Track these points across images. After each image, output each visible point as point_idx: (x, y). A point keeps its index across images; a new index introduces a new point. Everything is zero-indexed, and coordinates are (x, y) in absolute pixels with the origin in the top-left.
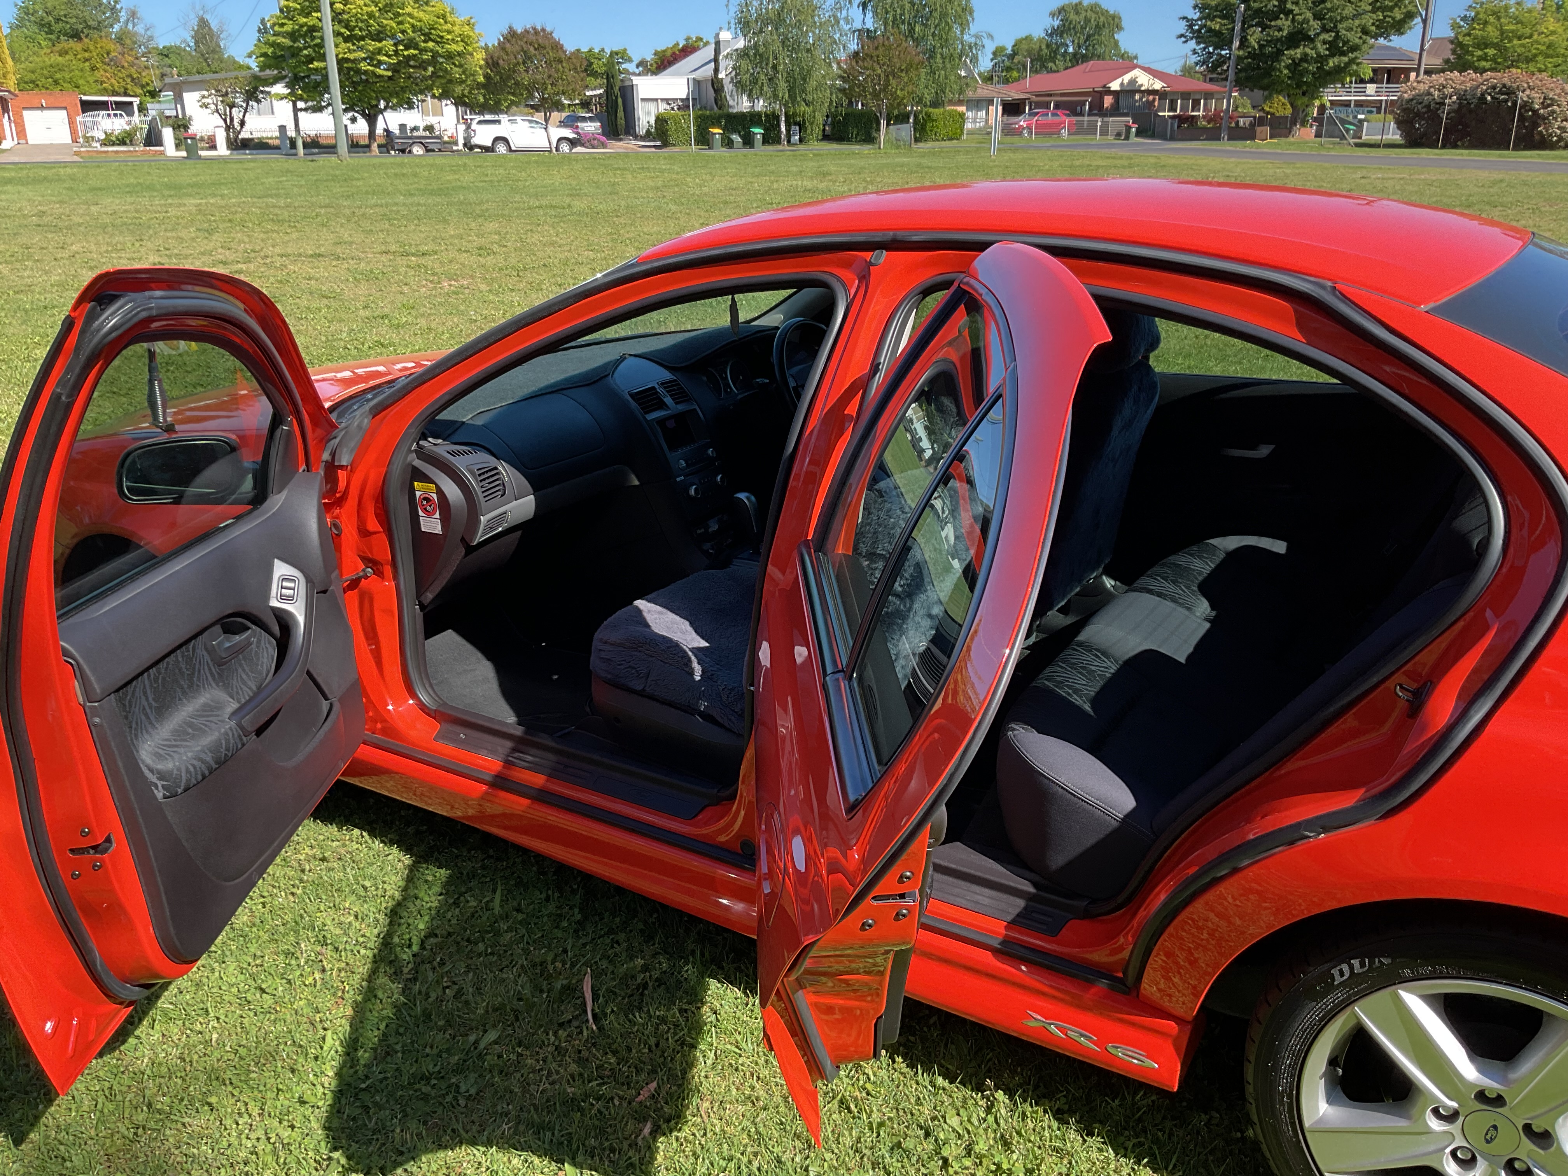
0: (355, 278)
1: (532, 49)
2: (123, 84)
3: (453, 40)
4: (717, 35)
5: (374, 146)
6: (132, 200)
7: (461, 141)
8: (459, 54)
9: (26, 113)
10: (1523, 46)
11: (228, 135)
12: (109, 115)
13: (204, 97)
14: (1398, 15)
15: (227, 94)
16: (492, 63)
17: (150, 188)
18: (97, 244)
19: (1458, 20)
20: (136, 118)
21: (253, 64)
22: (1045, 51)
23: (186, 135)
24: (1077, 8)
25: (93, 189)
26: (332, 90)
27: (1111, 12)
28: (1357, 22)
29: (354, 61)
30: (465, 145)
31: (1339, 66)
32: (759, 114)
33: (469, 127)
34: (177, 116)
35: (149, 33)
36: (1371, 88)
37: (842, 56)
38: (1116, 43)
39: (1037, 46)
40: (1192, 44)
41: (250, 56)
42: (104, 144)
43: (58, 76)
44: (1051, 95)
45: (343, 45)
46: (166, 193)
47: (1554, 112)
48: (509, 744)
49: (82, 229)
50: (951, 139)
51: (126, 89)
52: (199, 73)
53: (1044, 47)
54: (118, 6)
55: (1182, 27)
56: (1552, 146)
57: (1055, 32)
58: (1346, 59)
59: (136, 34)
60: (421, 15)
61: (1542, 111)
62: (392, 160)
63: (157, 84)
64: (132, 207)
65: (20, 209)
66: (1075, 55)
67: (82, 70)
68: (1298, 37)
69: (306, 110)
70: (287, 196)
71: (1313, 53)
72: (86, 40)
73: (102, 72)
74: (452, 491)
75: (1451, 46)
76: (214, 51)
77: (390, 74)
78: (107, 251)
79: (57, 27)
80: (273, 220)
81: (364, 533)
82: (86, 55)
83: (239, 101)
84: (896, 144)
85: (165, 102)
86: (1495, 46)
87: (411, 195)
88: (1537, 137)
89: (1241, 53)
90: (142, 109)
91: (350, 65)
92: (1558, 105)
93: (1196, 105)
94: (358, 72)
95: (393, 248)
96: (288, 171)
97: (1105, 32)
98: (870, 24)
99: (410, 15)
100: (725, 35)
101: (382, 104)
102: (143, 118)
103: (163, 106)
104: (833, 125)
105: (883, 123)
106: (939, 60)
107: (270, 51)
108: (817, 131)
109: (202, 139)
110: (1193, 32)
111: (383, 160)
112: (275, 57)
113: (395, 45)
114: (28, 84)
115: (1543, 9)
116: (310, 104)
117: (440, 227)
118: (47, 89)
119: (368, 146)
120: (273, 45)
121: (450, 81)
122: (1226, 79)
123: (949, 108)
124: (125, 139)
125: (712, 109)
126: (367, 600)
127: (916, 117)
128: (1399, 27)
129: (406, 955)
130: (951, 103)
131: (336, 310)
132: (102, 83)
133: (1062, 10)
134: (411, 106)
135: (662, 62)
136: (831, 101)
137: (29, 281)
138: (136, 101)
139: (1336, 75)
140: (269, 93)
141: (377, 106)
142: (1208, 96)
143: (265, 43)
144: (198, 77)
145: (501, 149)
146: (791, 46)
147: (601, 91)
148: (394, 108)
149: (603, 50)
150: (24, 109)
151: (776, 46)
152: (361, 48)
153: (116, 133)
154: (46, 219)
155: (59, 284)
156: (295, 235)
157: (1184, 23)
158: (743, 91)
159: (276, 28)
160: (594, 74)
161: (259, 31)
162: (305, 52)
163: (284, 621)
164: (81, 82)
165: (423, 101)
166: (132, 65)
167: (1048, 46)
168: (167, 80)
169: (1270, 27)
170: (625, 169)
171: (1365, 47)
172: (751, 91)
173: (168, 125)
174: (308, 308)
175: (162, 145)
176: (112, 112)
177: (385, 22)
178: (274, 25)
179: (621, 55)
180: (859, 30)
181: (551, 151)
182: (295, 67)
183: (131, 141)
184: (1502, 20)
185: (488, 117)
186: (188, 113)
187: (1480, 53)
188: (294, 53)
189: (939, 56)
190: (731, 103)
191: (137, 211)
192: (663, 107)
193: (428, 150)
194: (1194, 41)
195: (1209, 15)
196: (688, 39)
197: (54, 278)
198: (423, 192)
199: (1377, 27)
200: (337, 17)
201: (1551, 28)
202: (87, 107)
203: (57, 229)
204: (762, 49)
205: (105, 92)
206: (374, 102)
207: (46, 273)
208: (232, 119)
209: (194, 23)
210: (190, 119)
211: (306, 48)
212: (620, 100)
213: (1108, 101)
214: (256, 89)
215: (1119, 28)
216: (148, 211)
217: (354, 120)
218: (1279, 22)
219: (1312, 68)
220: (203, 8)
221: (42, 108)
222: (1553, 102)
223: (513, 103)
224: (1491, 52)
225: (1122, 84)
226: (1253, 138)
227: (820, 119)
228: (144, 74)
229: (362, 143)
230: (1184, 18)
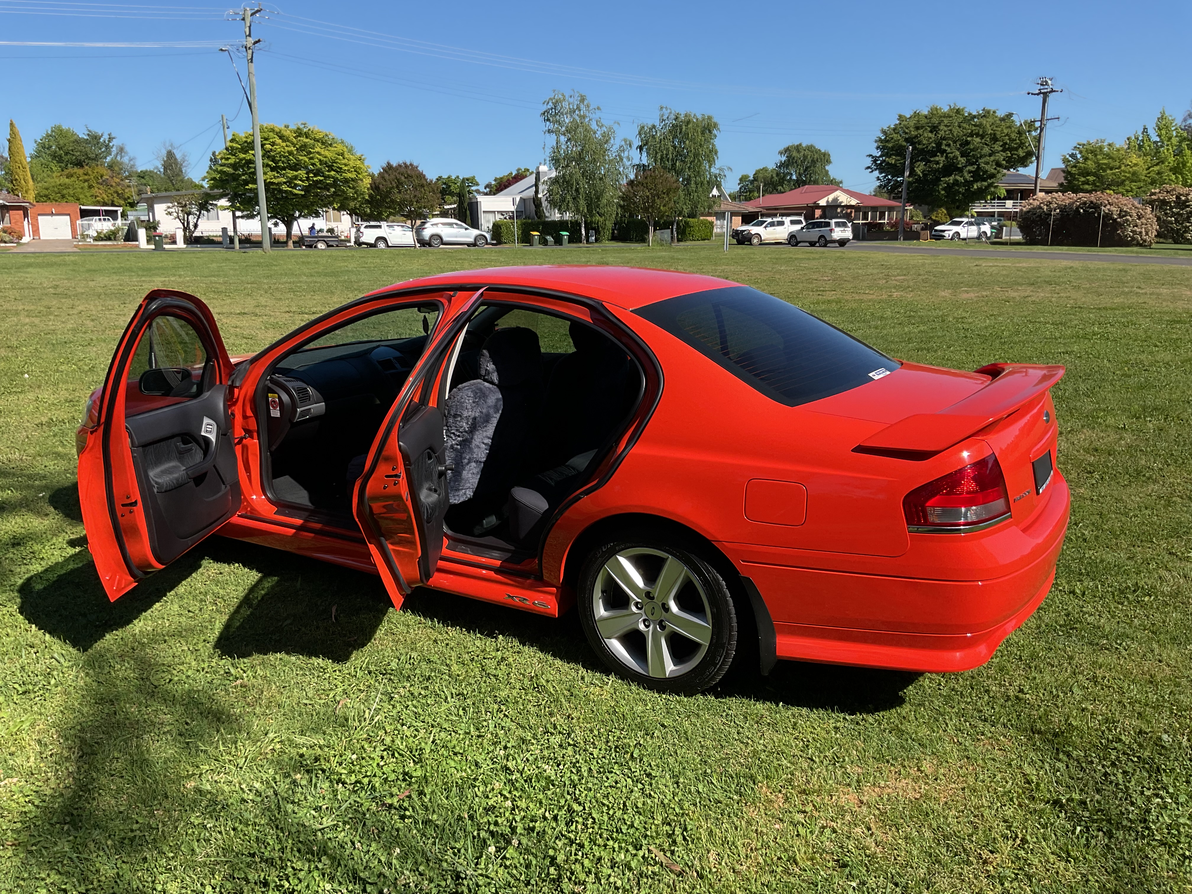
0: (266, 327)
1: (403, 178)
2: (111, 197)
3: (348, 170)
4: (538, 168)
5: (290, 243)
6: (117, 278)
7: (353, 240)
8: (353, 180)
9: (39, 218)
10: (1114, 174)
11: (185, 234)
12: (100, 220)
13: (169, 207)
14: (1021, 153)
15: (185, 205)
16: (375, 187)
17: (130, 270)
18: (95, 306)
19: (1068, 156)
20: (119, 222)
21: (206, 184)
22: (776, 178)
23: (154, 234)
24: (798, 148)
25: (89, 271)
26: (261, 204)
27: (823, 151)
28: (992, 158)
29: (279, 184)
30: (355, 242)
31: (981, 188)
32: (567, 222)
33: (358, 230)
34: (149, 221)
35: (132, 163)
36: (1009, 203)
37: (624, 182)
38: (827, 172)
39: (770, 175)
40: (876, 173)
41: (203, 180)
42: (95, 239)
43: (65, 192)
44: (777, 209)
45: (270, 173)
46: (140, 273)
47: (1127, 220)
48: (307, 514)
49: (84, 296)
50: (704, 240)
51: (113, 201)
52: (166, 190)
53: (774, 175)
54: (111, 144)
55: (869, 162)
56: (1128, 244)
57: (782, 165)
58: (986, 184)
59: (121, 164)
60: (327, 153)
61: (1119, 220)
62: (302, 252)
63: (136, 198)
64: (117, 282)
65: (41, 284)
66: (797, 180)
67: (82, 188)
68: (951, 168)
69: (242, 217)
70: (225, 276)
71: (961, 179)
72: (86, 167)
73: (96, 189)
74: (285, 397)
75: (1064, 175)
76: (178, 175)
77: (303, 193)
78: (102, 310)
79: (66, 158)
80: (214, 292)
81: (245, 417)
82: (86, 177)
83: (194, 210)
84: (661, 243)
85: (140, 210)
86: (1094, 174)
87: (312, 276)
88: (1116, 238)
89: (911, 179)
90: (124, 215)
91: (274, 187)
92: (1131, 216)
93: (882, 216)
94: (281, 191)
95: (294, 309)
96: (227, 259)
97: (818, 165)
98: (645, 161)
99: (318, 153)
100: (543, 168)
101: (297, 214)
102: (124, 222)
103: (139, 213)
104: (619, 230)
105: (651, 229)
106: (693, 185)
107: (218, 176)
108: (608, 234)
109: (166, 237)
110: (876, 165)
111: (295, 252)
112: (221, 180)
113: (307, 173)
114: (43, 197)
115: (1129, 148)
116: (245, 213)
117: (328, 296)
118: (56, 201)
119: (286, 243)
120: (221, 172)
121: (346, 198)
122: (901, 198)
123: (701, 218)
124: (110, 236)
125: (534, 218)
126: (245, 448)
127: (678, 224)
128: (1023, 161)
129: (255, 602)
130: (703, 215)
131: (251, 345)
132: (96, 197)
133: (787, 150)
134: (317, 215)
135: (500, 185)
136: (617, 214)
137: (53, 327)
138: (120, 210)
139: (980, 195)
140: (216, 205)
141: (293, 215)
142: (891, 209)
143: (214, 171)
144: (164, 194)
145: (382, 245)
146: (589, 176)
147: (455, 206)
148: (305, 217)
149: (458, 177)
150: (39, 215)
151: (578, 175)
152: (284, 175)
153: (105, 232)
154: (59, 290)
155: (74, 330)
156: (228, 301)
157: (870, 159)
158: (555, 207)
159: (223, 161)
160: (452, 194)
161: (211, 160)
162: (243, 177)
163: (207, 440)
164: (81, 196)
165: (326, 212)
166: (118, 184)
167: (778, 175)
168: (143, 196)
169: (930, 162)
170: (465, 259)
171: (999, 176)
172: (560, 206)
173: (142, 227)
174: (233, 344)
175: (137, 240)
176: (102, 218)
177: (301, 158)
178: (221, 159)
179: (472, 181)
180: (637, 165)
181: (415, 247)
182: (236, 188)
183: (115, 238)
184: (1098, 157)
185: (372, 223)
186: (157, 218)
187: (1083, 179)
188: (235, 178)
189: (692, 182)
190: (547, 214)
191: (120, 285)
192: (498, 217)
193: (329, 246)
194: (877, 172)
195: (887, 153)
196: (518, 170)
197: (69, 326)
198: (319, 274)
199: (1007, 162)
200: (266, 154)
201: (1134, 162)
202: (84, 214)
203: (67, 296)
204: (567, 178)
205: (98, 203)
206: (291, 213)
207: (63, 322)
208: (188, 223)
209: (164, 153)
210: (159, 223)
211: (243, 175)
212: (468, 212)
213: (818, 213)
214: (207, 202)
215: (829, 162)
216: (129, 285)
217: (276, 224)
218: (937, 159)
219: (962, 190)
220: (172, 145)
221: (52, 214)
222: (1127, 213)
223: (391, 214)
224: (1091, 178)
225: (828, 202)
226: (918, 238)
227: (610, 225)
228: (126, 191)
229: (281, 240)
230: (870, 155)
